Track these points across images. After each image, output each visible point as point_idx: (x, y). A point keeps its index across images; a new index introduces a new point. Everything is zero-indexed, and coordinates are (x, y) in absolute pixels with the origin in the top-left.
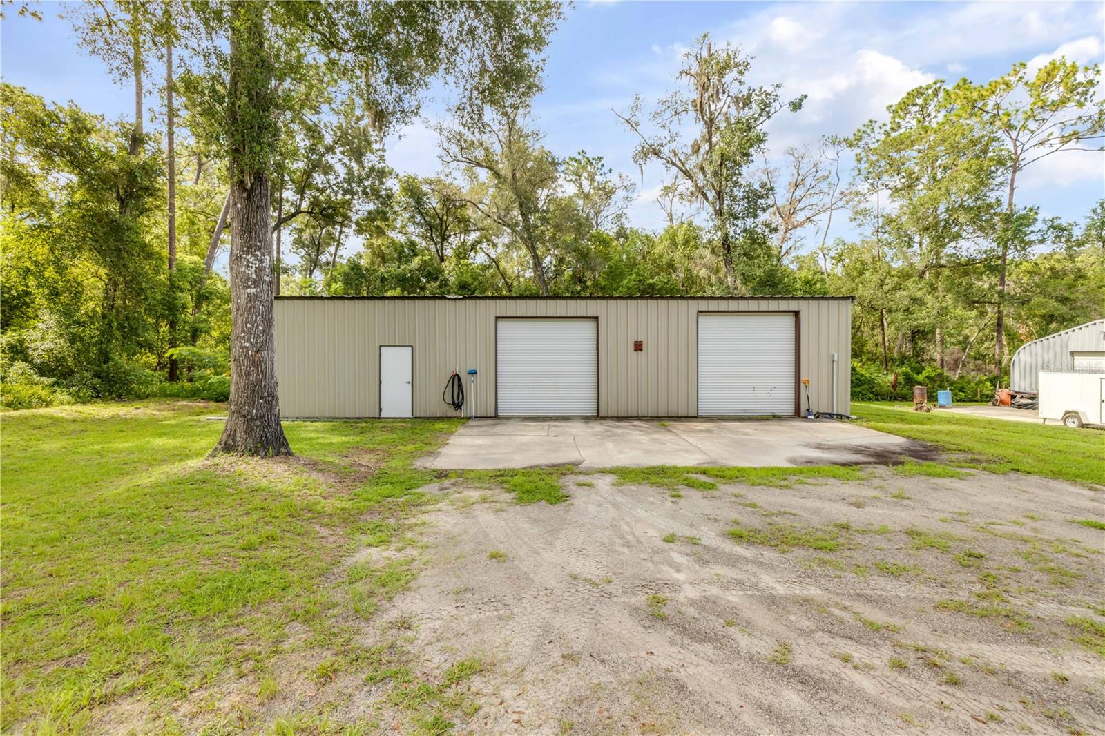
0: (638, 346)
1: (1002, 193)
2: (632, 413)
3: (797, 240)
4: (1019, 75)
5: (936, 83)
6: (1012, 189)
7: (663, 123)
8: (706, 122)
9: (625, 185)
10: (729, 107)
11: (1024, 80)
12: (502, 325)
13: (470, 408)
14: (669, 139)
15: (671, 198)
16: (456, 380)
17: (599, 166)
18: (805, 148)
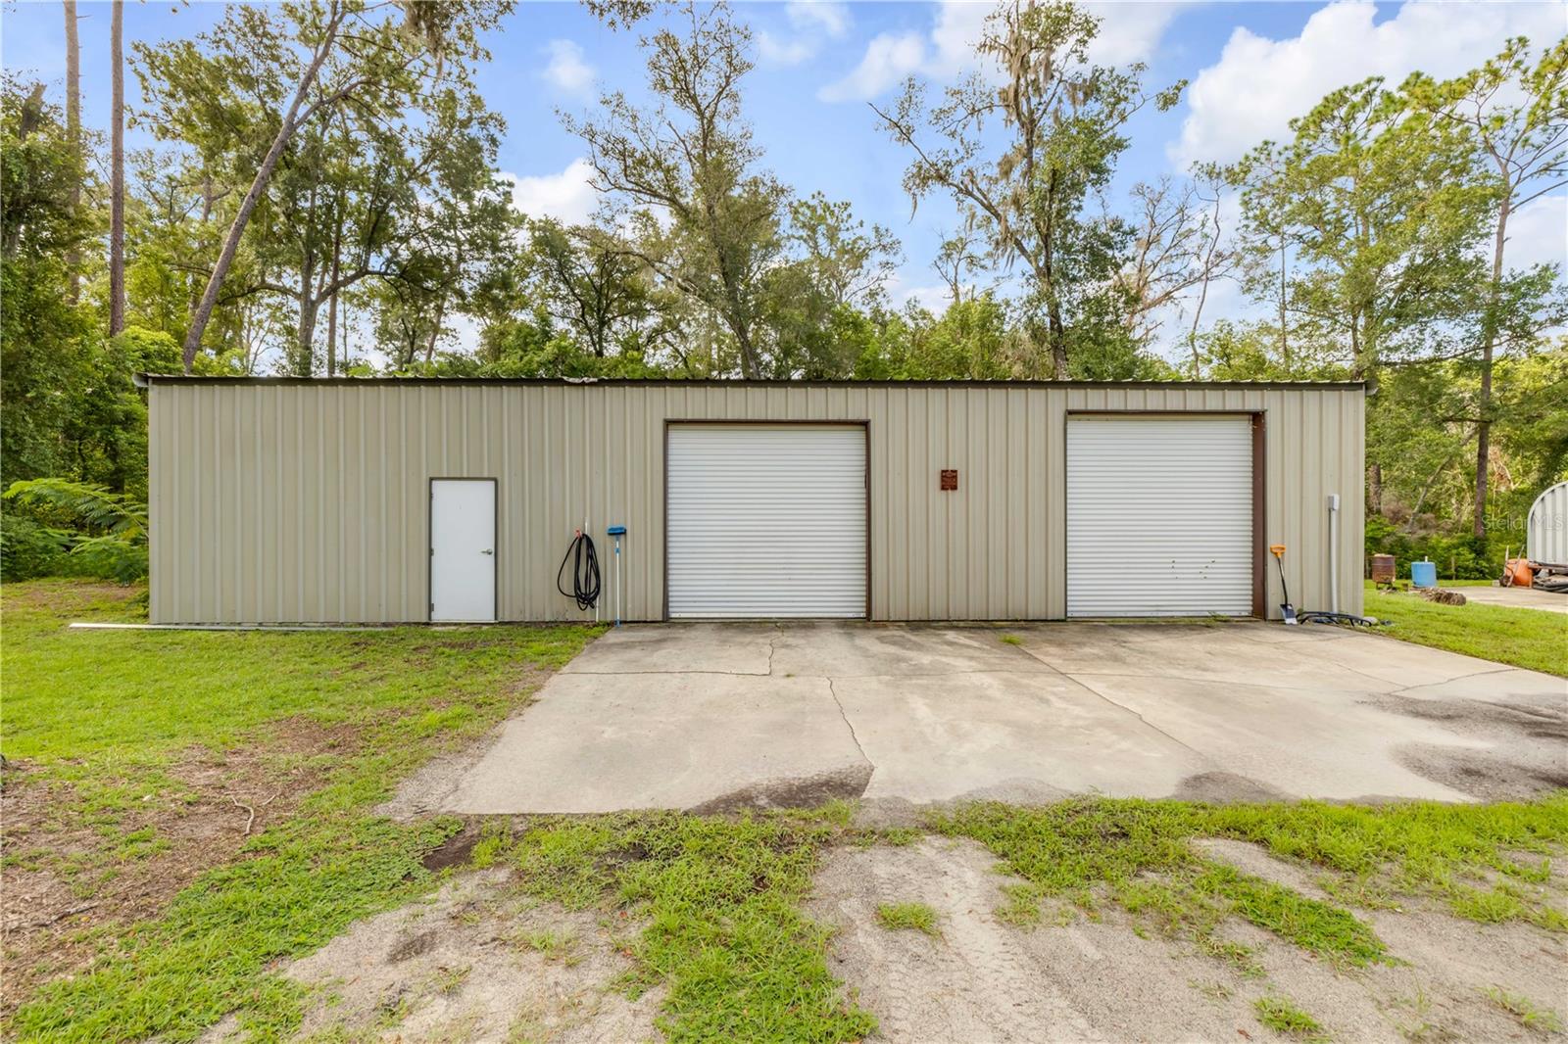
0: (949, 481)
1: (1486, 248)
2: (937, 611)
3: (1150, 327)
4: (1517, 58)
5: (1369, 82)
6: (1501, 242)
7: (952, 128)
8: (1023, 125)
9: (884, 242)
10: (1060, 101)
11: (1523, 67)
12: (679, 438)
13: (613, 602)
14: (962, 152)
15: (956, 262)
16: (584, 546)
17: (845, 216)
18: (1164, 185)
